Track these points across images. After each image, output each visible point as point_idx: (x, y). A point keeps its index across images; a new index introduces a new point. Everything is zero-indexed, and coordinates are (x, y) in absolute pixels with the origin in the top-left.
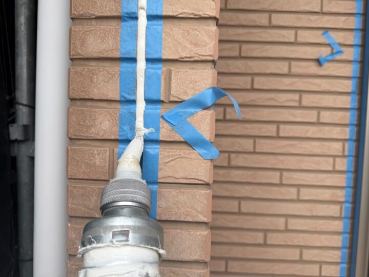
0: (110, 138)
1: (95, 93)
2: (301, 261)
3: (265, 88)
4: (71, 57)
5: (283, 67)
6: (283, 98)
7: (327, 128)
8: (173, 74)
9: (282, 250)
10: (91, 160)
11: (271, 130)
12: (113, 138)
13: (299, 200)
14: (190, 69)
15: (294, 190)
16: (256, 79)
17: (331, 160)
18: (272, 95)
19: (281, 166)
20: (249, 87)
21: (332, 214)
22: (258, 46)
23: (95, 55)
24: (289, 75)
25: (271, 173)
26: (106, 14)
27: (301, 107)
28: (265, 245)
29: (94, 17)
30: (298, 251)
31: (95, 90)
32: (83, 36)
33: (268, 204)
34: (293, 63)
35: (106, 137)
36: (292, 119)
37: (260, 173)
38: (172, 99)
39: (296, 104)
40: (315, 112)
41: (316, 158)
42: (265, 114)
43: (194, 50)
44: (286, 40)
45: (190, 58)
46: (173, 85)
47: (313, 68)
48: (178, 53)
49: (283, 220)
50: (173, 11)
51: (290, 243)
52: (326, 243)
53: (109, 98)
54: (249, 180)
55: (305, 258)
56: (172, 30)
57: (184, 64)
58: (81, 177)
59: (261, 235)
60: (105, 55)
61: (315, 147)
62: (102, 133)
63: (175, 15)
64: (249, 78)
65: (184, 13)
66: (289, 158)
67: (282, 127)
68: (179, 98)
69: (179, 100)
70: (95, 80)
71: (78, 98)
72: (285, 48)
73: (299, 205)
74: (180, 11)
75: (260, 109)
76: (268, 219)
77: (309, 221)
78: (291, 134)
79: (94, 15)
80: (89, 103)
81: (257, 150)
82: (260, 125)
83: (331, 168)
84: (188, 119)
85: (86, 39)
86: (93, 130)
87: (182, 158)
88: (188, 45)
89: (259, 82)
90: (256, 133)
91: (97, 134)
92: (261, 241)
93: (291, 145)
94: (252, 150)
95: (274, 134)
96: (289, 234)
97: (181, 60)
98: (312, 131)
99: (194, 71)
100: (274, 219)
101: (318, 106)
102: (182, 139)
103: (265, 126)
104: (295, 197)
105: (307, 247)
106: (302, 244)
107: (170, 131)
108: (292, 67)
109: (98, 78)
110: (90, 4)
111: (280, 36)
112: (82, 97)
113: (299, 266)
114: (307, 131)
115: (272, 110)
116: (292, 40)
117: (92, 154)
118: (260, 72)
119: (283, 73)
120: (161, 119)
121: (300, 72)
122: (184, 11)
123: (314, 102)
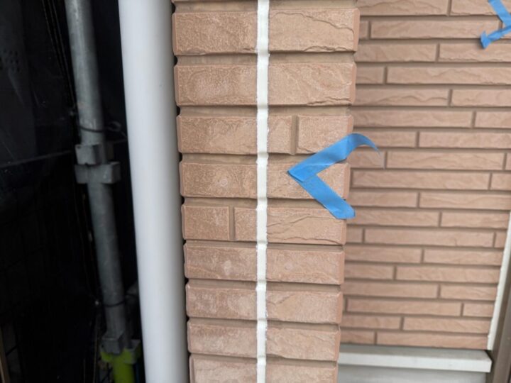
0: (230, 196)
1: (211, 146)
2: (439, 299)
3: (403, 82)
4: (180, 105)
5: (428, 52)
6: (426, 96)
7: (484, 135)
8: (301, 122)
9: (416, 287)
10: (210, 220)
11: (408, 138)
12: (233, 196)
13: (440, 228)
14: (321, 115)
15: (435, 215)
16: (391, 70)
17: (487, 176)
18: (412, 92)
19: (419, 186)
20: (381, 81)
21: (482, 244)
22: (394, 23)
23: (208, 102)
24: (437, 63)
25: (406, 194)
26: (218, 51)
27: (451, 107)
28: (395, 280)
29: (204, 54)
30: (435, 288)
31: (211, 143)
32: (192, 79)
33: (401, 232)
34: (443, 45)
35: (225, 195)
36: (437, 123)
37: (391, 194)
38: (299, 151)
39: (444, 103)
40: (470, 114)
41: (466, 175)
42: (401, 118)
43: (326, 92)
44: (436, 12)
45: (321, 102)
46: (301, 135)
47: (471, 52)
48: (307, 97)
49: (418, 251)
50: (300, 45)
51: (425, 278)
52: (472, 279)
53: (226, 152)
54: (377, 204)
55: (443, 295)
56: (299, 69)
57: (313, 109)
58: (200, 238)
59: (390, 269)
60: (220, 102)
61: (466, 160)
62: (220, 191)
63: (303, 50)
64: (381, 69)
65: (314, 47)
66: (430, 174)
67: (423, 134)
68: (308, 151)
69: (307, 153)
70: (210, 132)
71: (191, 152)
72: (433, 23)
73: (440, 234)
74: (310, 44)
75: (395, 111)
76: (400, 250)
77: (452, 253)
78: (435, 144)
79: (204, 52)
80: (204, 158)
81: (389, 166)
82: (395, 133)
83: (485, 187)
84: (318, 175)
85: (196, 82)
86: (210, 187)
87: (311, 217)
88: (319, 88)
89: (395, 74)
90: (388, 143)
91: (216, 192)
92: (390, 276)
93: (435, 158)
94: (382, 165)
95: (413, 145)
96: (425, 268)
97: (311, 105)
98: (463, 139)
99: (326, 118)
100: (407, 251)
101: (475, 104)
102: (311, 197)
103: (400, 133)
104: (436, 224)
105: (447, 283)
106: (441, 279)
107: (298, 188)
108: (441, 50)
109: (213, 130)
110: (198, 38)
111: (426, 6)
112: (197, 151)
113: (436, 305)
114: (457, 139)
115: (411, 112)
116: (444, 12)
117: (210, 213)
118: (397, 59)
119: (428, 60)
120: (287, 175)
121: (452, 58)
122: (314, 44)
123: (468, 100)
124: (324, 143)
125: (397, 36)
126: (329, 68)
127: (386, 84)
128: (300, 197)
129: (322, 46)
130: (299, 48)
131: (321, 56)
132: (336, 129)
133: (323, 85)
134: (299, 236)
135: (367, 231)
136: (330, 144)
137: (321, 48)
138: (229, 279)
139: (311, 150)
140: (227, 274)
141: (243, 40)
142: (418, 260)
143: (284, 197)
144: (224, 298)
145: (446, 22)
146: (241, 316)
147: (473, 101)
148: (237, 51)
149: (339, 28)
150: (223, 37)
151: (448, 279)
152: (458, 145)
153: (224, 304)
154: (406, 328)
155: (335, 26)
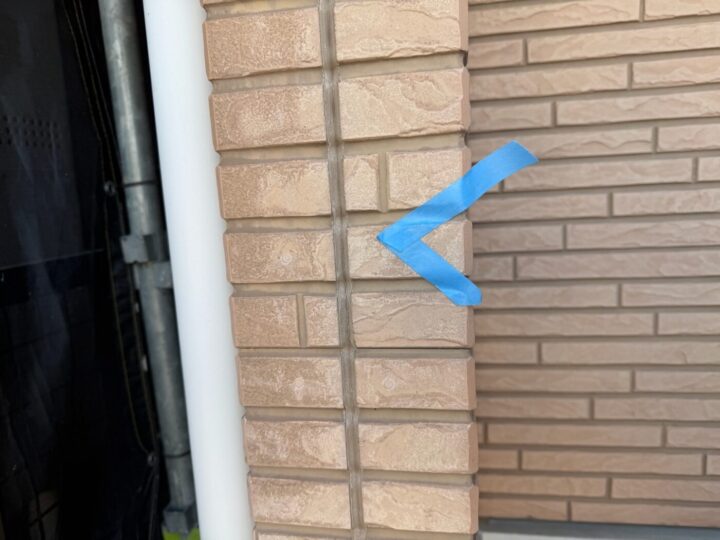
0: (297, 280)
1: (265, 207)
2: (664, 448)
3: (581, 121)
4: (218, 149)
5: (616, 76)
6: (618, 139)
7: (713, 191)
8: (391, 161)
9: (626, 430)
10: (270, 317)
11: (596, 204)
12: (300, 278)
13: (656, 336)
14: (421, 150)
15: (647, 317)
16: (562, 106)
18: (596, 135)
19: (619, 274)
20: (547, 122)
22: (561, 38)
23: (256, 144)
24: (630, 90)
25: (600, 288)
26: (267, 68)
27: (657, 153)
28: (592, 420)
29: (247, 73)
30: (657, 431)
31: (264, 202)
32: (233, 110)
33: (596, 345)
34: (638, 64)
35: (289, 278)
36: (638, 179)
37: (577, 288)
38: (392, 206)
39: (648, 149)
40: (688, 161)
41: (691, 254)
42: (581, 174)
43: (425, 115)
44: (622, 18)
45: (419, 130)
46: (393, 182)
47: (681, 71)
48: (398, 124)
49: (625, 374)
50: (382, 49)
51: (640, 416)
52: (716, 415)
53: (287, 214)
54: (556, 304)
55: (672, 442)
56: (383, 84)
57: (409, 141)
58: (257, 345)
59: (583, 403)
60: (274, 141)
61: (689, 231)
62: (282, 272)
63: (387, 55)
64: (547, 106)
65: (402, 49)
66: (634, 255)
67: (618, 196)
68: (406, 204)
69: (405, 207)
70: (262, 186)
71: (239, 216)
72: (619, 34)
73: (658, 346)
74: (396, 46)
75: (573, 165)
76: (597, 373)
77: (679, 375)
78: (638, 210)
79: (248, 71)
80: (256, 224)
81: (570, 246)
82: (574, 197)
84: (423, 239)
85: (239, 114)
86: (268, 267)
87: (418, 305)
88: (414, 109)
89: (569, 112)
90: (567, 212)
91: (275, 275)
92: (585, 414)
93: (639, 230)
94: (560, 247)
95: (604, 213)
96: (639, 400)
97: (404, 135)
98: (680, 200)
99: (428, 153)
100: (609, 374)
101: (695, 147)
102: (415, 275)
103: (583, 197)
104: (650, 331)
105: (677, 423)
106: (665, 417)
107: (395, 262)
108: (636, 72)
109: (266, 183)
110: (239, 52)
111: (608, 10)
112: (246, 215)
113: (662, 458)
114: (671, 201)
115: (597, 165)
116: (635, 16)
117: (269, 306)
118: (569, 90)
119: (617, 88)
120: (377, 243)
121: (653, 82)
122: (403, 46)
123: (684, 141)
124: (427, 191)
125: (567, 57)
126: (427, 78)
127: (556, 127)
128: (400, 276)
129: (413, 47)
130: (380, 54)
131: (415, 62)
132: (444, 169)
133: (420, 104)
134: (401, 335)
135: (545, 346)
136: (437, 191)
137: (413, 50)
138: (302, 405)
139: (410, 202)
140: (299, 398)
141: (300, 49)
142: (626, 387)
143: (374, 276)
144: (296, 436)
145: (638, 31)
146: (323, 464)
147: (692, 141)
148: (293, 66)
149: (437, 19)
150: (273, 47)
151: (678, 417)
152: (675, 209)
153: (297, 444)
154: (615, 495)
155: (430, 16)
